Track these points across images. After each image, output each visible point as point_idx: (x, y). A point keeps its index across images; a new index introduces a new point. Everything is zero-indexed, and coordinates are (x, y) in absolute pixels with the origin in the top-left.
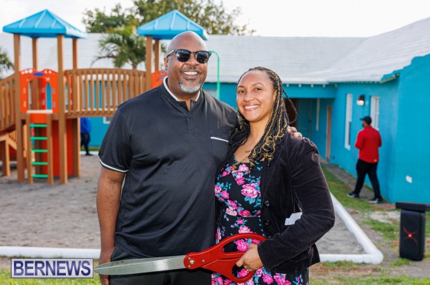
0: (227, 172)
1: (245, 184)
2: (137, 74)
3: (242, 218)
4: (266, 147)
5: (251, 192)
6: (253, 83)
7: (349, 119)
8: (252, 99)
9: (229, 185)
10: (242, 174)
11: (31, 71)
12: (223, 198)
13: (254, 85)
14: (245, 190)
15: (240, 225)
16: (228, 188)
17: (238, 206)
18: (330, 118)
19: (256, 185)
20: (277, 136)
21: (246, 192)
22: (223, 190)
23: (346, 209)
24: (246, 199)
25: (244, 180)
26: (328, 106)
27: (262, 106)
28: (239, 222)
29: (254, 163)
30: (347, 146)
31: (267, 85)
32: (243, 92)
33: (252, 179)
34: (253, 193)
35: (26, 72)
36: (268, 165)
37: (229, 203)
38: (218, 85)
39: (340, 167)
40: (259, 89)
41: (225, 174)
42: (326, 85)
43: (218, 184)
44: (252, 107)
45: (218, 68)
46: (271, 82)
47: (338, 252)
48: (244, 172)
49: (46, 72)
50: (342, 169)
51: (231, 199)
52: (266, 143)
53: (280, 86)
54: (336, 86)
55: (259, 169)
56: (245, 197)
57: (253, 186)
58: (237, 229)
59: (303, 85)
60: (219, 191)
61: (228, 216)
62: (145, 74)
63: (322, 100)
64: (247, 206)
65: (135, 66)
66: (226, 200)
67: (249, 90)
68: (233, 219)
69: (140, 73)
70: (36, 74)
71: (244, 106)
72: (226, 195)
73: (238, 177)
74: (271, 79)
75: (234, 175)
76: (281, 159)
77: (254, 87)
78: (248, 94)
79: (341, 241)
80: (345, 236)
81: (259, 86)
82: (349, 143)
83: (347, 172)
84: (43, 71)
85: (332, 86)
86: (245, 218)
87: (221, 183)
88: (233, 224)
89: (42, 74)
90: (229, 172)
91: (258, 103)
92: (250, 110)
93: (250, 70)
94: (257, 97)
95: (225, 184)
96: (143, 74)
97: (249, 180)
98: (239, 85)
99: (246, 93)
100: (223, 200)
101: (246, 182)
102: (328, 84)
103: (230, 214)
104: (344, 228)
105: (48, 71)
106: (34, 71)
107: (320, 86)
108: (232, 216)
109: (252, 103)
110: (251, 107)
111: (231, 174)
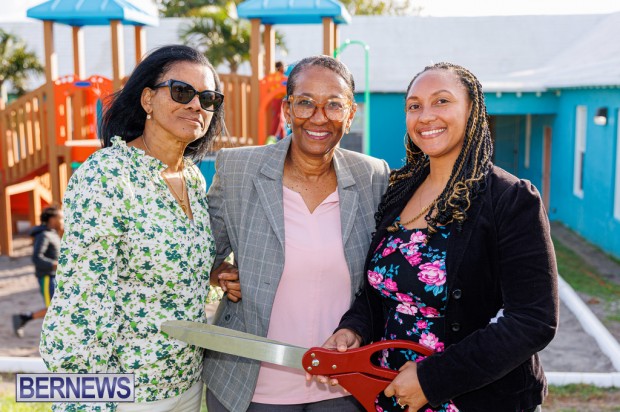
0: (391, 248)
1: (423, 262)
2: (236, 80)
3: (425, 319)
4: (454, 201)
5: (434, 275)
6: (434, 91)
7: (580, 146)
8: (433, 118)
9: (395, 269)
10: (417, 247)
11: (71, 80)
12: (387, 290)
13: (435, 94)
14: (424, 273)
15: (421, 331)
16: (393, 273)
17: (414, 300)
18: (548, 146)
19: (442, 263)
20: (473, 179)
21: (427, 276)
22: (385, 278)
23: (580, 296)
24: (427, 289)
25: (421, 257)
26: (544, 128)
27: (450, 129)
28: (421, 325)
29: (434, 227)
30: (578, 192)
31: (458, 94)
32: (416, 107)
33: (435, 254)
34: (438, 276)
35: (64, 81)
36: (460, 229)
37: (399, 297)
38: (367, 98)
39: (567, 225)
40: (443, 101)
41: (387, 252)
42: (543, 94)
43: (377, 268)
44: (434, 132)
45: (367, 68)
46: (463, 87)
47: (569, 368)
48: (419, 244)
49: (94, 80)
50: (570, 230)
51: (402, 290)
52: (453, 195)
53: (480, 93)
54: (559, 94)
55: (445, 236)
56: (425, 284)
57: (436, 266)
58: (416, 338)
59: (505, 94)
60: (379, 281)
61: (401, 315)
62: (249, 81)
63: (535, 117)
64: (429, 299)
65: (234, 66)
66: (394, 293)
67: (427, 104)
68: (410, 320)
69: (241, 80)
70: (79, 83)
71: (419, 133)
72: (392, 286)
73: (410, 253)
74: (465, 82)
75: (403, 251)
76: (482, 218)
77: (434, 98)
78: (426, 110)
79: (573, 349)
80: (580, 341)
81: (444, 95)
82: (582, 187)
83: (579, 233)
84: (89, 80)
85: (551, 94)
86: (430, 320)
87: (380, 267)
88: (410, 329)
89: (87, 83)
90: (395, 246)
91: (443, 125)
92: (430, 137)
93: (427, 68)
94: (442, 115)
95: (388, 269)
96: (246, 80)
97: (429, 255)
98: (409, 96)
99: (422, 108)
100: (388, 294)
101: (425, 260)
102: (544, 90)
103: (405, 312)
104: (576, 328)
105: (98, 77)
106: (75, 80)
107: (533, 94)
108: (408, 316)
109: (433, 125)
110: (431, 132)
111: (398, 250)
